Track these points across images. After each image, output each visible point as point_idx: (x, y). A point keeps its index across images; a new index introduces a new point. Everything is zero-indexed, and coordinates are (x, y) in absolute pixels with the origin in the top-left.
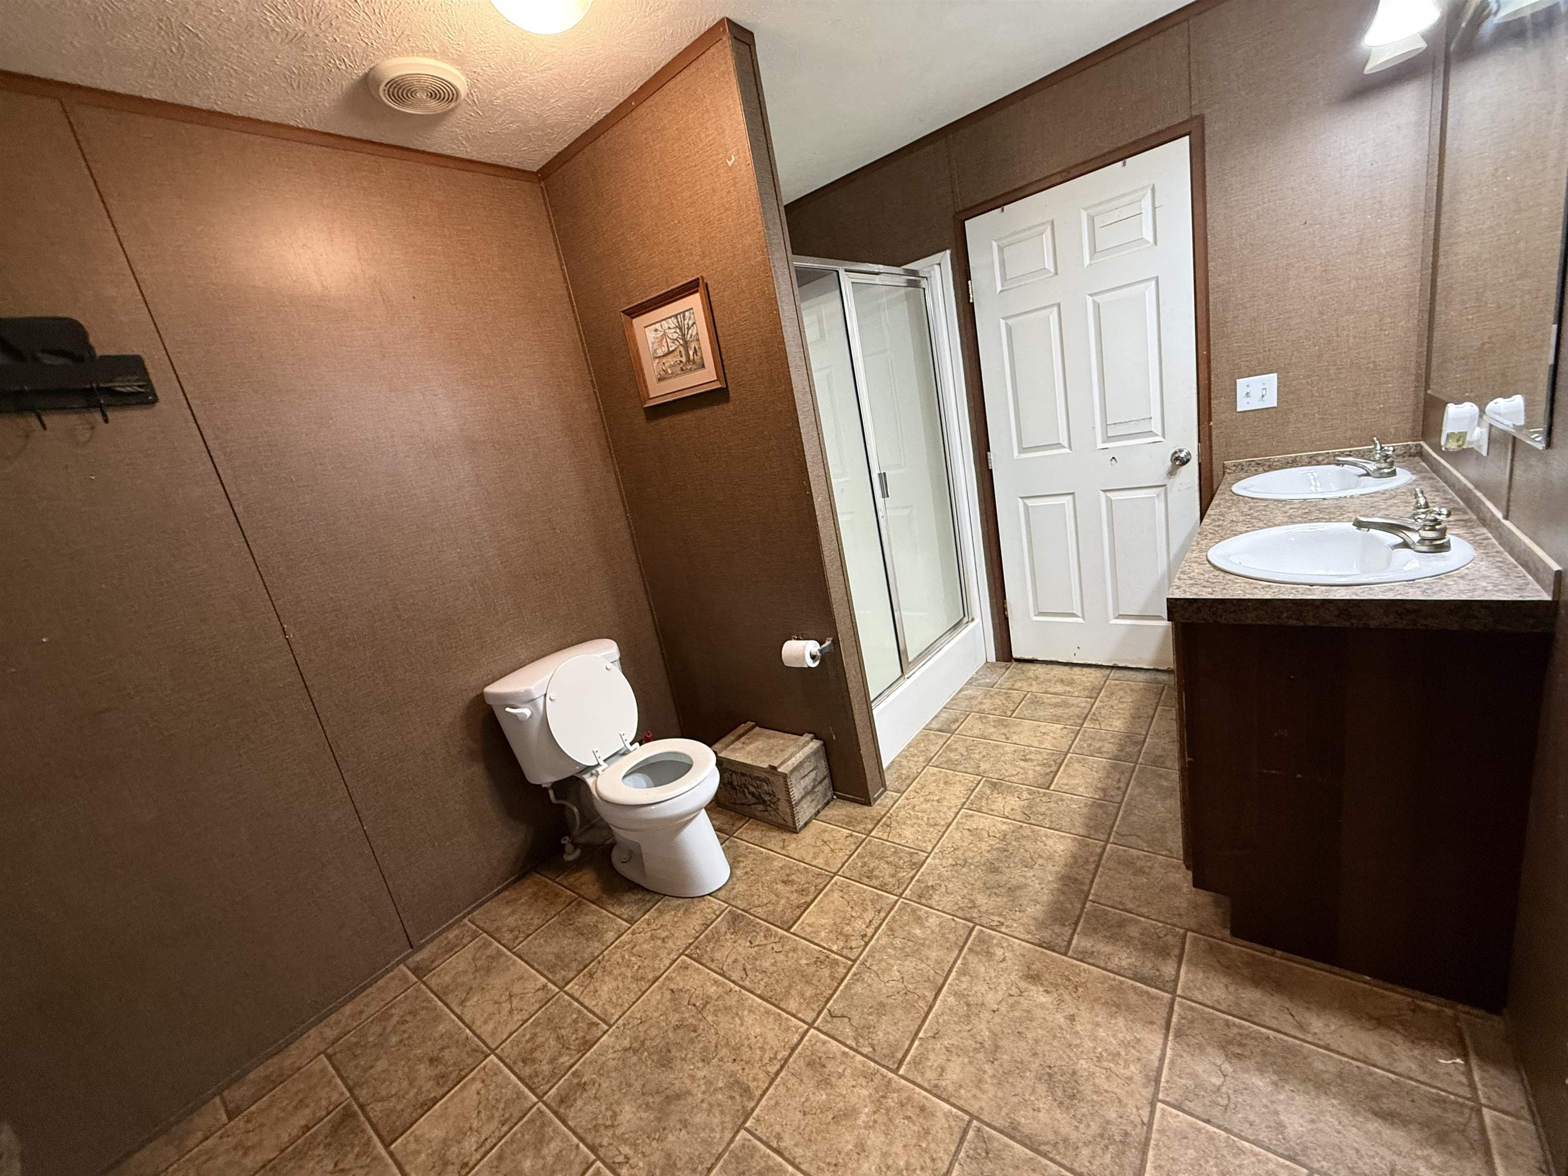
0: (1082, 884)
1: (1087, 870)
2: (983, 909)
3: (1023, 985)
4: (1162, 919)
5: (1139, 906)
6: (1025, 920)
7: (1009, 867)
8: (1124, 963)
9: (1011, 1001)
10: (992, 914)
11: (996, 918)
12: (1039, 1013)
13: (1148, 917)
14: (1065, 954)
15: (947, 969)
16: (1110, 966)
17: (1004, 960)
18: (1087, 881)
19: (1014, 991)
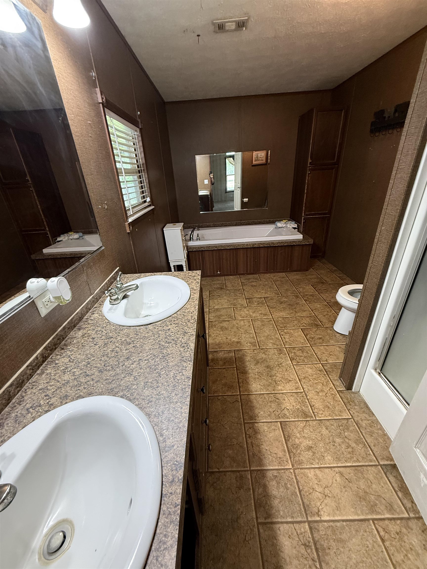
0: (240, 372)
1: (241, 379)
2: (261, 353)
3: (239, 340)
4: (215, 370)
5: (222, 371)
6: (249, 355)
7: (265, 370)
8: (221, 353)
9: (240, 337)
10: (258, 353)
11: (256, 352)
12: (233, 337)
13: (218, 368)
14: (234, 350)
15: (257, 337)
16: (223, 352)
17: (247, 343)
18: (239, 374)
19: (240, 338)
